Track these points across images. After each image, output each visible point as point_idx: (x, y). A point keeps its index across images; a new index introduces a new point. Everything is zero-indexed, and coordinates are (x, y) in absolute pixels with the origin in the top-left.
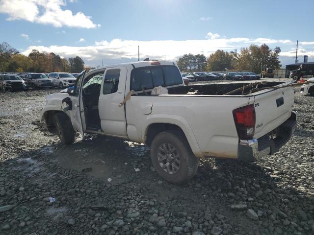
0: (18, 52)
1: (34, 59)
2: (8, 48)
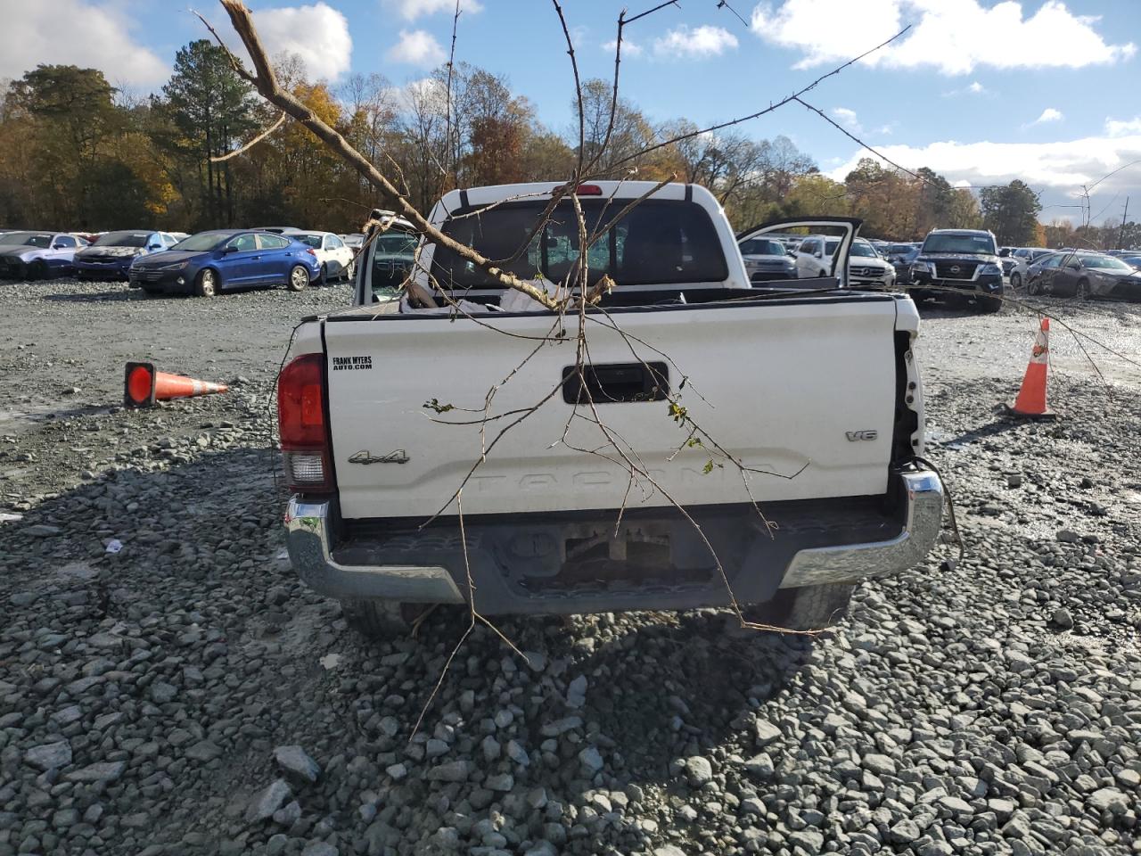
0: (814, 170)
1: (860, 192)
2: (790, 157)
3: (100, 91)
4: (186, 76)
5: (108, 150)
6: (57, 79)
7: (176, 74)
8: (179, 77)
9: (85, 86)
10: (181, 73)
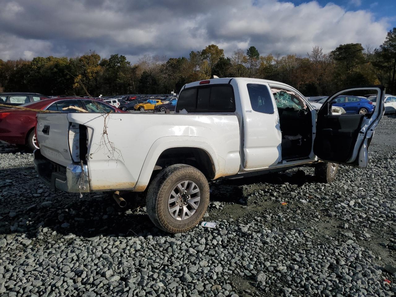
3: (358, 51)
4: (390, 40)
5: (357, 69)
6: (345, 49)
7: (387, 40)
8: (388, 41)
9: (353, 49)
10: (388, 40)
